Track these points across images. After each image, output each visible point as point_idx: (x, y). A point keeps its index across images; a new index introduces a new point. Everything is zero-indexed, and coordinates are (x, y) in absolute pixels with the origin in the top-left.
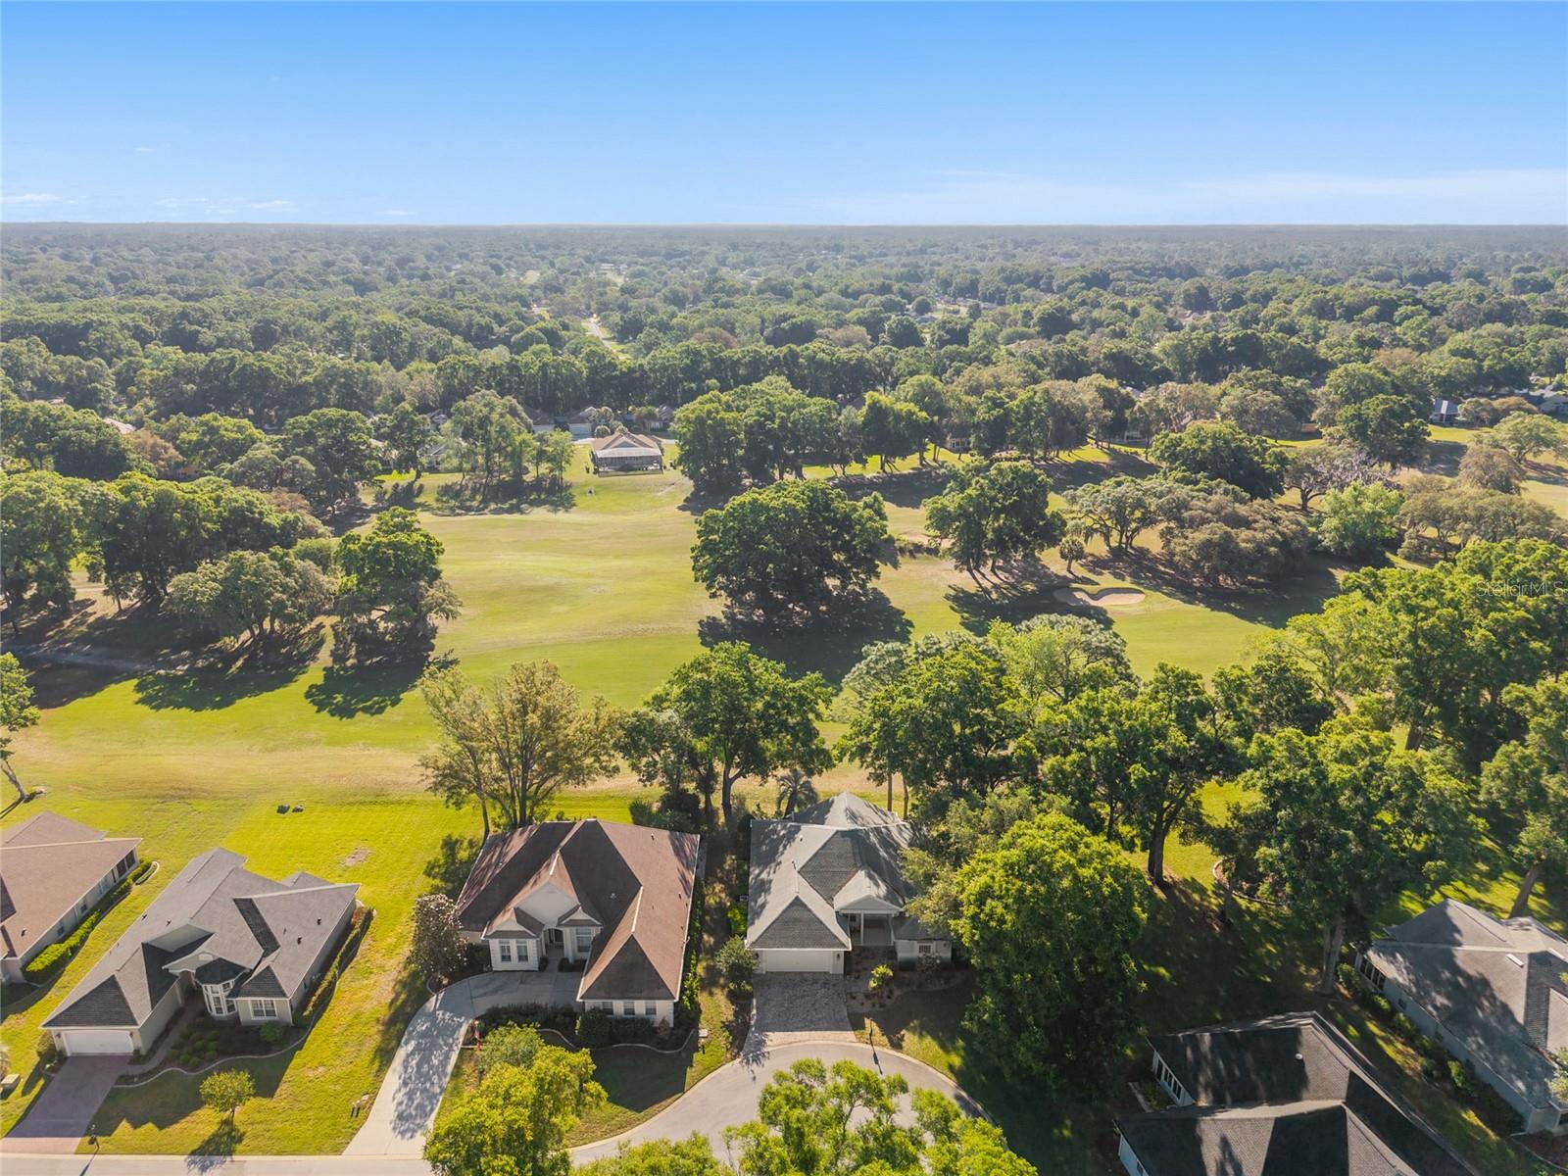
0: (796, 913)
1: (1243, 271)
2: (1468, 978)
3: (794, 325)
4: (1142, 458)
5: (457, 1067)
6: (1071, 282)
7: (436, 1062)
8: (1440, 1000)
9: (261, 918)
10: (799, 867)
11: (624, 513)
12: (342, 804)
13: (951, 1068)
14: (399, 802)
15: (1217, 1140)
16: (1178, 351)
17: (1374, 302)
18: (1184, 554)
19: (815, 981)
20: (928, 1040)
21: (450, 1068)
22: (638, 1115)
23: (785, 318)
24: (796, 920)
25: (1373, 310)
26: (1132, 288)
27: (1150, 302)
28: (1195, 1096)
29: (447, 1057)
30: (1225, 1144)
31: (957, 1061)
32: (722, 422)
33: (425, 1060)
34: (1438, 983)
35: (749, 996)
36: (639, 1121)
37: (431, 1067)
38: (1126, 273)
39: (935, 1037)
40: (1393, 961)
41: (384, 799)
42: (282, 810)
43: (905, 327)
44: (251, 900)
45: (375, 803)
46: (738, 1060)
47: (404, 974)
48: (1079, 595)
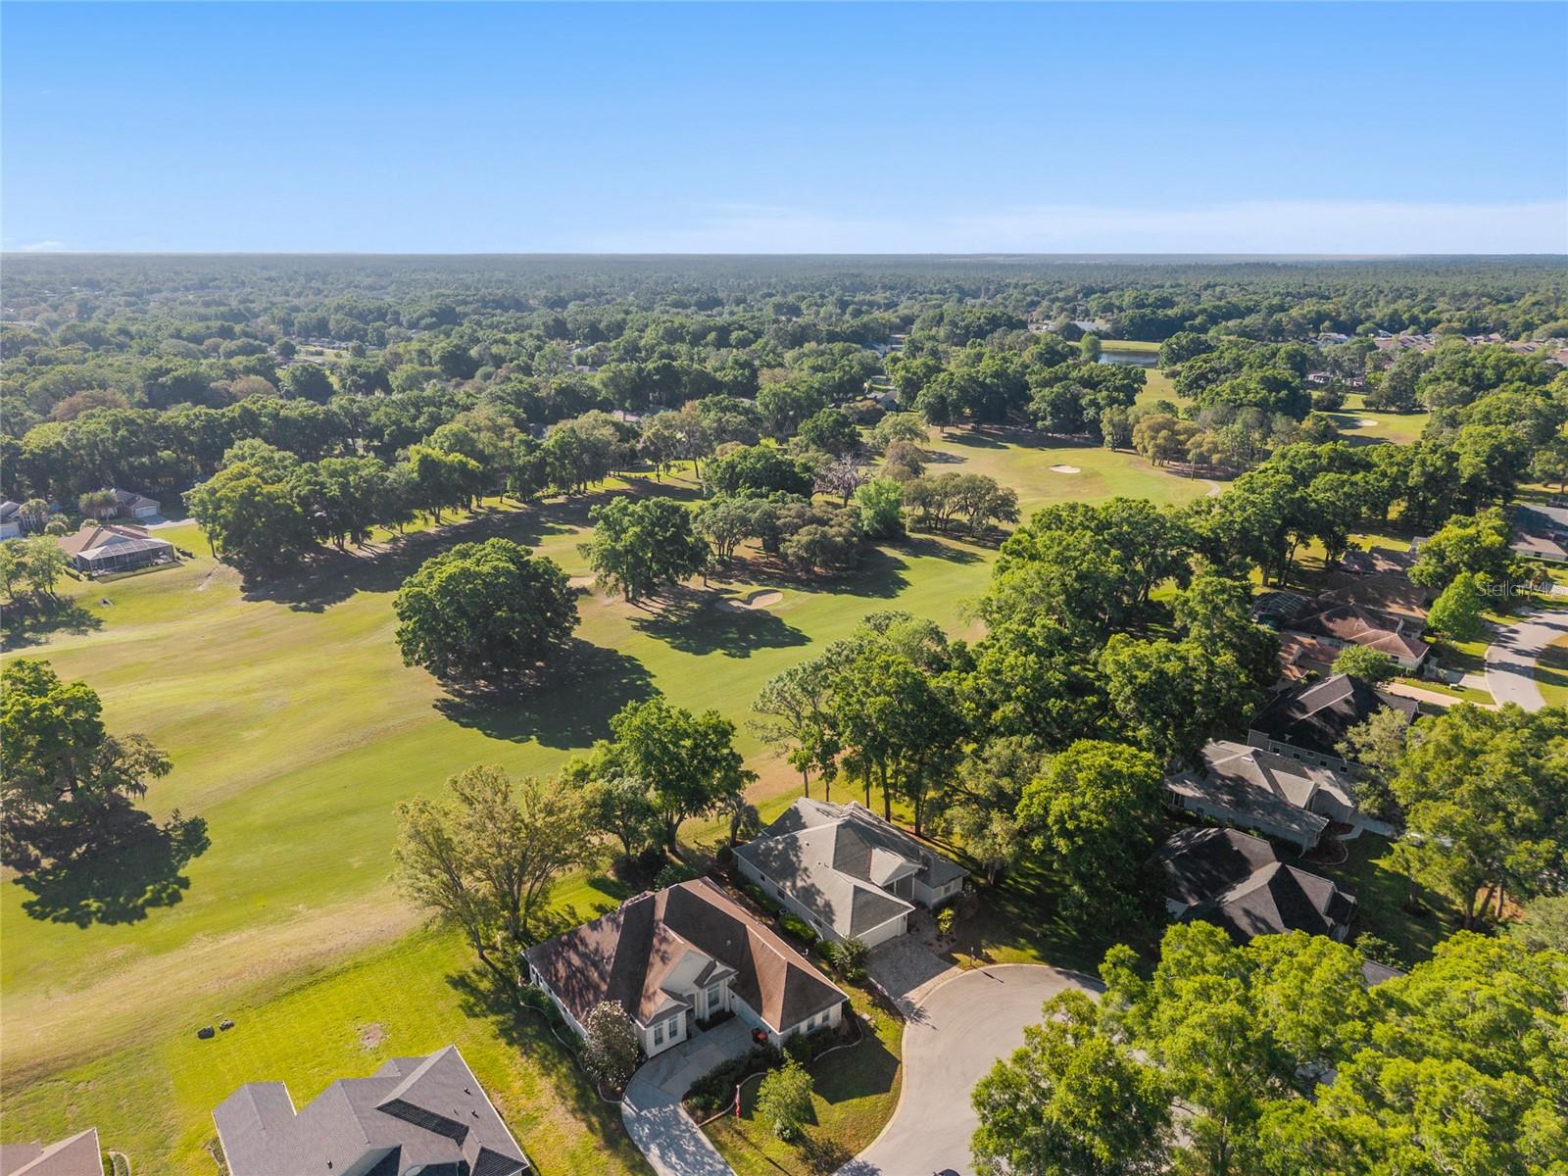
0: (862, 898)
1: (562, 303)
2: (1230, 779)
3: (177, 380)
4: (655, 480)
5: (714, 1142)
6: (422, 318)
7: (692, 1149)
8: (1226, 798)
9: (425, 1112)
10: (831, 864)
11: (179, 618)
12: (277, 998)
13: (1034, 957)
14: (345, 971)
15: (1241, 913)
16: (613, 382)
17: (710, 329)
18: (795, 554)
19: (896, 946)
20: (1003, 948)
21: (710, 1146)
22: (892, 1093)
23: (161, 372)
24: (867, 903)
25: (712, 336)
26: (489, 321)
27: (531, 335)
28: (1185, 901)
29: (697, 1141)
30: (1247, 913)
31: (1034, 952)
32: (270, 497)
33: (681, 1154)
34: (1218, 788)
35: (864, 977)
36: (897, 1097)
37: (693, 1154)
38: (472, 307)
39: (1006, 945)
40: (1186, 786)
41: (322, 974)
42: (206, 1034)
43: (312, 375)
44: (398, 1101)
45: (317, 982)
46: (908, 1023)
47: (570, 1103)
48: (735, 604)
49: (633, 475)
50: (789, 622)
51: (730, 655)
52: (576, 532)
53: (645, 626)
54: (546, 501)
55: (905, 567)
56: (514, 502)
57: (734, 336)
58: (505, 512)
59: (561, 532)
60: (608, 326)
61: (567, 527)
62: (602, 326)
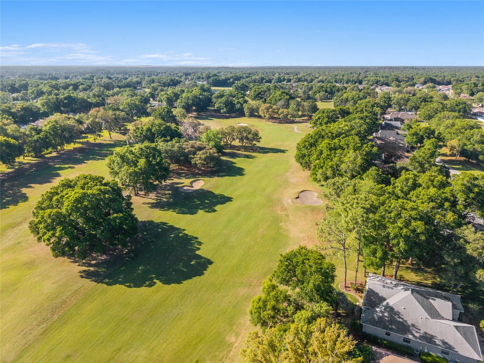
48: (185, 188)
49: (81, 140)
50: (217, 192)
51: (206, 212)
52: (74, 168)
53: (154, 206)
54: (46, 156)
55: (234, 163)
56: (30, 158)
57: (81, 87)
58: (28, 163)
59: (67, 168)
60: (19, 86)
61: (67, 166)
62: (17, 86)
